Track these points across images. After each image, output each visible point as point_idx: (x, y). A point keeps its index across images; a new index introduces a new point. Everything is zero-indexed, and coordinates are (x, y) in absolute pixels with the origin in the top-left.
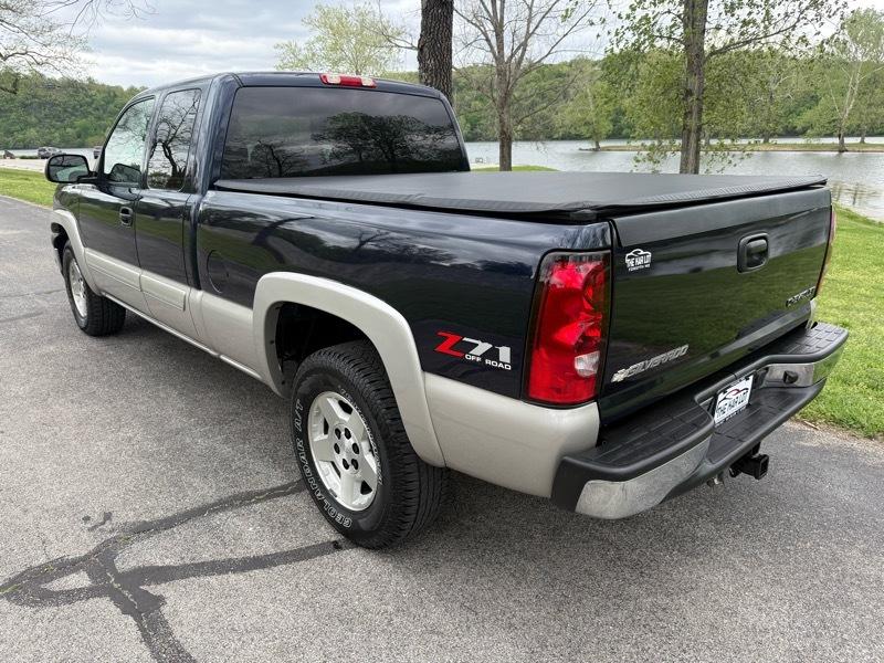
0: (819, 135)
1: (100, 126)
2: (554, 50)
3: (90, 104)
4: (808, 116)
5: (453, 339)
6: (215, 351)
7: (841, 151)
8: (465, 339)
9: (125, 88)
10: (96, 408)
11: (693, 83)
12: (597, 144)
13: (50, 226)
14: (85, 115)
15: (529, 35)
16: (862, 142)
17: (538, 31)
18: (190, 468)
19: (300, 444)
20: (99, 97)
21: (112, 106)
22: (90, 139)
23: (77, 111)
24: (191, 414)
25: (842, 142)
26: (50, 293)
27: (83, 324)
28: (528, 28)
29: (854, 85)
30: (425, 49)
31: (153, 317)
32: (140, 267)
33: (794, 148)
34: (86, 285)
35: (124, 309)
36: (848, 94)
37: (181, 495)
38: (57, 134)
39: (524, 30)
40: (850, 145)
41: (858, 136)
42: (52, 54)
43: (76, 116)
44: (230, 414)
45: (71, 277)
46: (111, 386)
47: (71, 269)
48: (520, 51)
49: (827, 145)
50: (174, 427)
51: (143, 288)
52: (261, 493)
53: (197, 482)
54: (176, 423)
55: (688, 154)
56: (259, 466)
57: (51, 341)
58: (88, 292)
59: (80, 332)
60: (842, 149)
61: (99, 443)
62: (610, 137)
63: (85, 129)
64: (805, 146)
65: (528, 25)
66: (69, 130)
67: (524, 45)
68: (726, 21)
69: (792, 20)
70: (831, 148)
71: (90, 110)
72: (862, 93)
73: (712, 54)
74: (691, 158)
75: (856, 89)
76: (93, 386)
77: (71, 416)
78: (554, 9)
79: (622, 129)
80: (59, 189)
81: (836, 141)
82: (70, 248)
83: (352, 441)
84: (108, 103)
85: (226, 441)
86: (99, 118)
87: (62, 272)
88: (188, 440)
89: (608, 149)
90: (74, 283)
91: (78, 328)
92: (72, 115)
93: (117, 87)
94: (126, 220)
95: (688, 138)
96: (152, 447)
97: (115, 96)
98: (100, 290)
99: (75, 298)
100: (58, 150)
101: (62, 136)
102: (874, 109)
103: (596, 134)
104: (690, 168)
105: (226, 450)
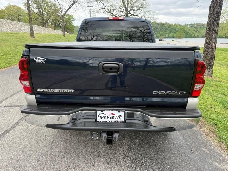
1: (165, 33)
20: (167, 26)
21: (169, 29)
23: (161, 30)
71: (164, 29)
93: (172, 24)
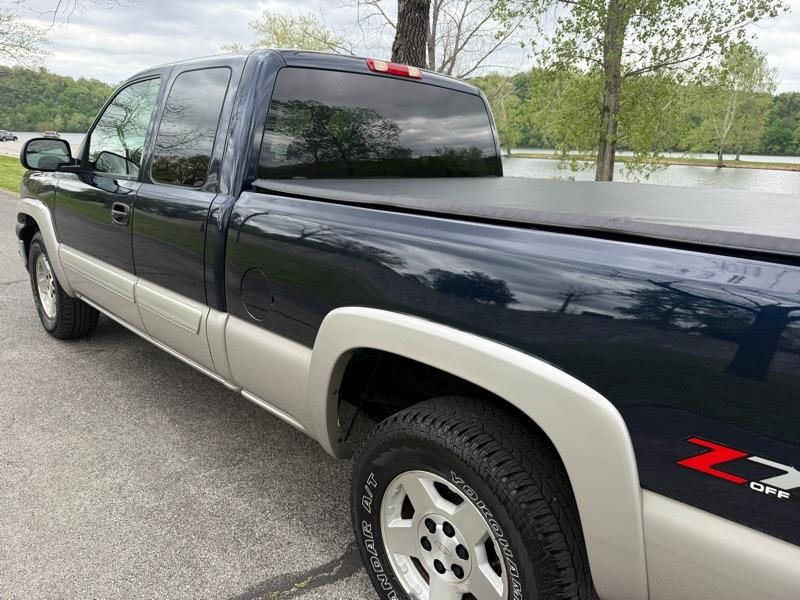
0: (701, 151)
1: (50, 112)
2: (481, 65)
3: (41, 92)
4: (694, 134)
5: (723, 454)
6: (234, 384)
7: (720, 167)
8: (755, 459)
9: (76, 80)
10: (73, 439)
11: (611, 101)
12: (509, 151)
13: (16, 215)
14: (36, 102)
15: (457, 51)
16: (737, 159)
17: (465, 47)
18: (202, 535)
19: (367, 528)
20: (51, 86)
21: (62, 95)
22: (39, 125)
23: (28, 97)
24: (189, 452)
25: (721, 158)
26: (8, 284)
27: (50, 325)
28: (457, 45)
29: (732, 110)
30: (400, 52)
31: (147, 333)
32: (135, 274)
33: (680, 162)
34: (57, 283)
35: (98, 312)
36: (727, 117)
37: (198, 581)
38: (8, 118)
39: (453, 46)
40: (728, 162)
41: (734, 153)
42: (9, 42)
43: (27, 103)
44: (236, 450)
45: (38, 272)
46: (88, 408)
47: (38, 265)
48: (449, 64)
49: (708, 161)
50: (171, 470)
51: (138, 299)
52: (300, 578)
53: (215, 558)
54: (175, 462)
55: (603, 164)
56: (286, 532)
57: (13, 346)
58: (59, 291)
59: (45, 333)
60: (720, 165)
61: (81, 494)
62: (520, 145)
63: (36, 115)
64: (689, 160)
65: (457, 42)
66: (19, 115)
67: (453, 60)
68: (639, 46)
69: (699, 50)
70: (711, 163)
71: (41, 97)
72: (738, 118)
73: (626, 76)
74: (606, 167)
75: (733, 113)
76: (67, 407)
77: (42, 450)
78: (480, 28)
79: (529, 139)
80: (27, 176)
81: (715, 157)
82: (41, 242)
83: (455, 540)
84: (59, 91)
85: (240, 493)
86: (49, 106)
87: (27, 267)
88: (193, 490)
89: (518, 156)
90: (40, 280)
91: (42, 329)
92: (24, 101)
93: (69, 78)
94: (120, 218)
95: (605, 149)
96: (149, 501)
97: (66, 86)
98: (73, 292)
99: (42, 296)
100: (9, 133)
101: (13, 120)
102: (746, 131)
103: (508, 142)
104: (606, 176)
105: (241, 505)
